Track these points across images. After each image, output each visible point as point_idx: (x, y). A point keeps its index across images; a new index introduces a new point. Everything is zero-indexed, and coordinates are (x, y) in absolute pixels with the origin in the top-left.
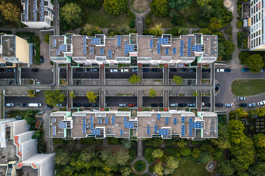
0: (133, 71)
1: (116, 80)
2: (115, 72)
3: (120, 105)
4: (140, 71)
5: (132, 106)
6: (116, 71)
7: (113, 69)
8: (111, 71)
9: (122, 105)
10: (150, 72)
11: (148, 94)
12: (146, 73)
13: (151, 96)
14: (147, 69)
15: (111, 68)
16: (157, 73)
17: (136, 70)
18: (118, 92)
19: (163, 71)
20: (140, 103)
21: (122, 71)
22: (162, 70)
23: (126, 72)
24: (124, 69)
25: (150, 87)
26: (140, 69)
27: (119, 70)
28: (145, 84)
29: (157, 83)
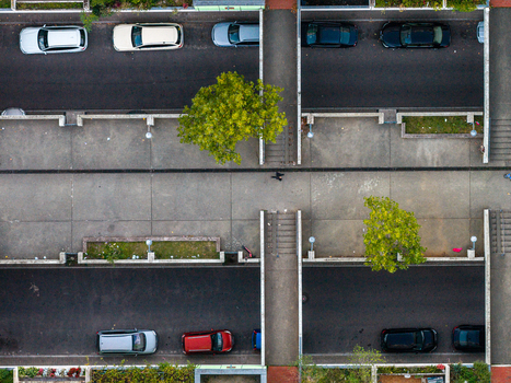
0: (221, 37)
1: (70, 127)
2: (63, 55)
3: (109, 343)
4: (280, 40)
5: (214, 354)
6: (67, 39)
7: (45, 26)
8: (29, 42)
9: (123, 342)
10: (369, 53)
11: (350, 242)
12: (331, 55)
13: (380, 260)
14: (345, 23)
15: (31, 22)
16: (431, 55)
17: (245, 34)
18: (87, 231)
19: (484, 36)
20: (282, 325)
21: (122, 39)
22: (470, 31)
23: (159, 54)
24: (138, 24)
25: (371, 185)
26: (280, 25)
27: (99, 38)
28: (328, 157)
29: (429, 148)
